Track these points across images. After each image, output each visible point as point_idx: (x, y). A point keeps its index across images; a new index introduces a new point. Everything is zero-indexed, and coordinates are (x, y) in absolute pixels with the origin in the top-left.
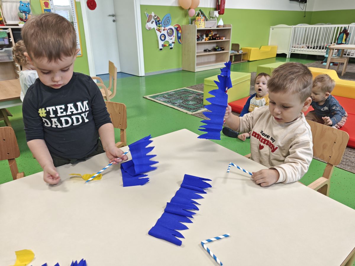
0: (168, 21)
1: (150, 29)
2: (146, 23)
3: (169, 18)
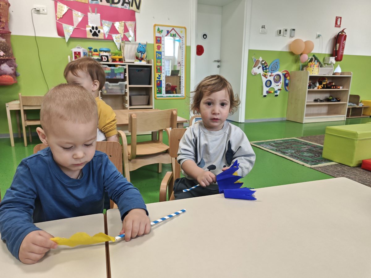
0: (276, 66)
1: (255, 74)
2: (252, 68)
3: (277, 64)
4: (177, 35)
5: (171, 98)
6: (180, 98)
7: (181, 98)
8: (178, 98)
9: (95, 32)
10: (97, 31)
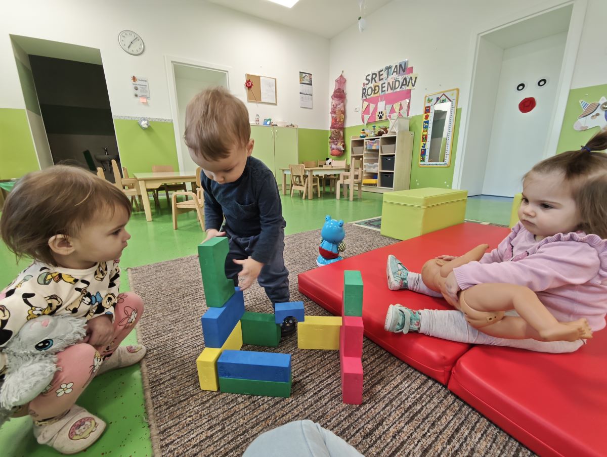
1: (583, 129)
4: (447, 99)
5: (433, 166)
6: (442, 166)
7: (444, 166)
8: (441, 166)
9: (381, 116)
10: (382, 115)
